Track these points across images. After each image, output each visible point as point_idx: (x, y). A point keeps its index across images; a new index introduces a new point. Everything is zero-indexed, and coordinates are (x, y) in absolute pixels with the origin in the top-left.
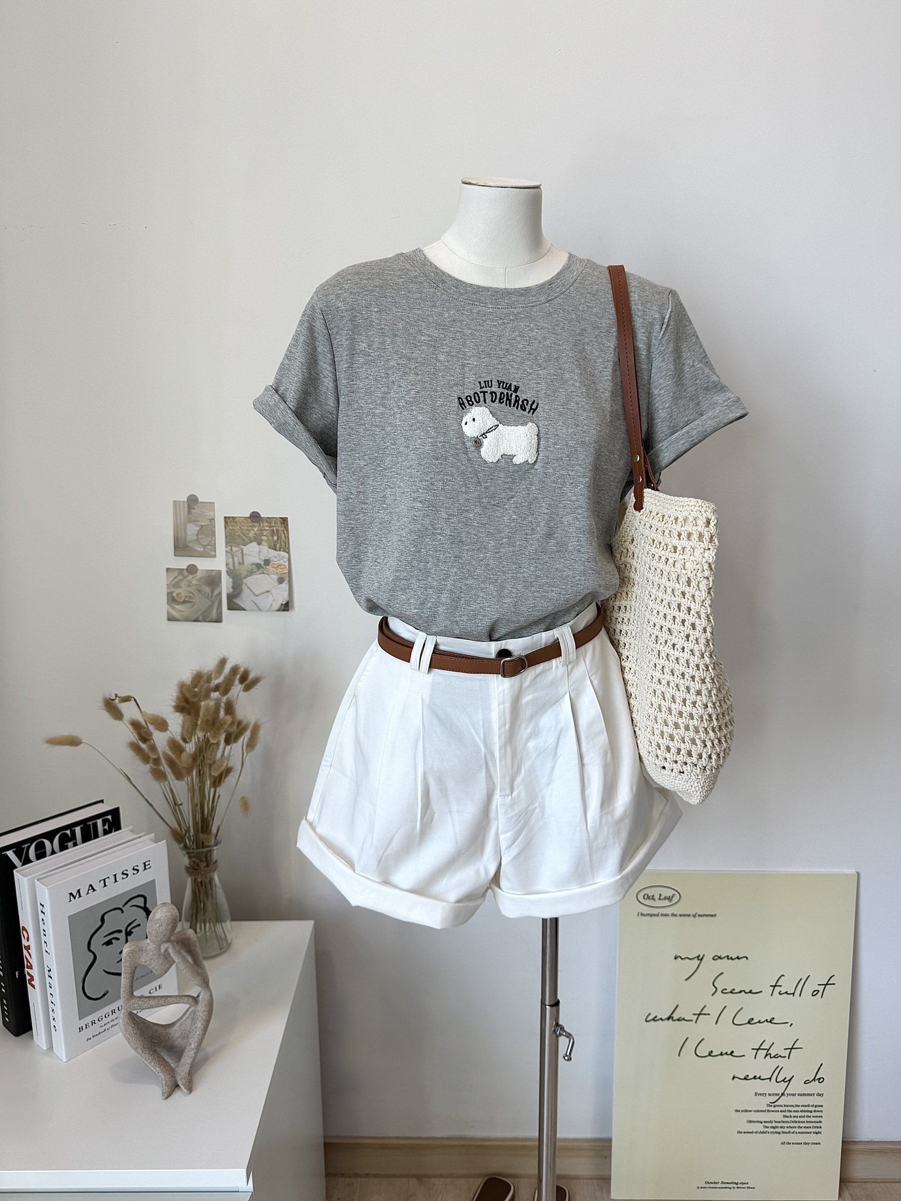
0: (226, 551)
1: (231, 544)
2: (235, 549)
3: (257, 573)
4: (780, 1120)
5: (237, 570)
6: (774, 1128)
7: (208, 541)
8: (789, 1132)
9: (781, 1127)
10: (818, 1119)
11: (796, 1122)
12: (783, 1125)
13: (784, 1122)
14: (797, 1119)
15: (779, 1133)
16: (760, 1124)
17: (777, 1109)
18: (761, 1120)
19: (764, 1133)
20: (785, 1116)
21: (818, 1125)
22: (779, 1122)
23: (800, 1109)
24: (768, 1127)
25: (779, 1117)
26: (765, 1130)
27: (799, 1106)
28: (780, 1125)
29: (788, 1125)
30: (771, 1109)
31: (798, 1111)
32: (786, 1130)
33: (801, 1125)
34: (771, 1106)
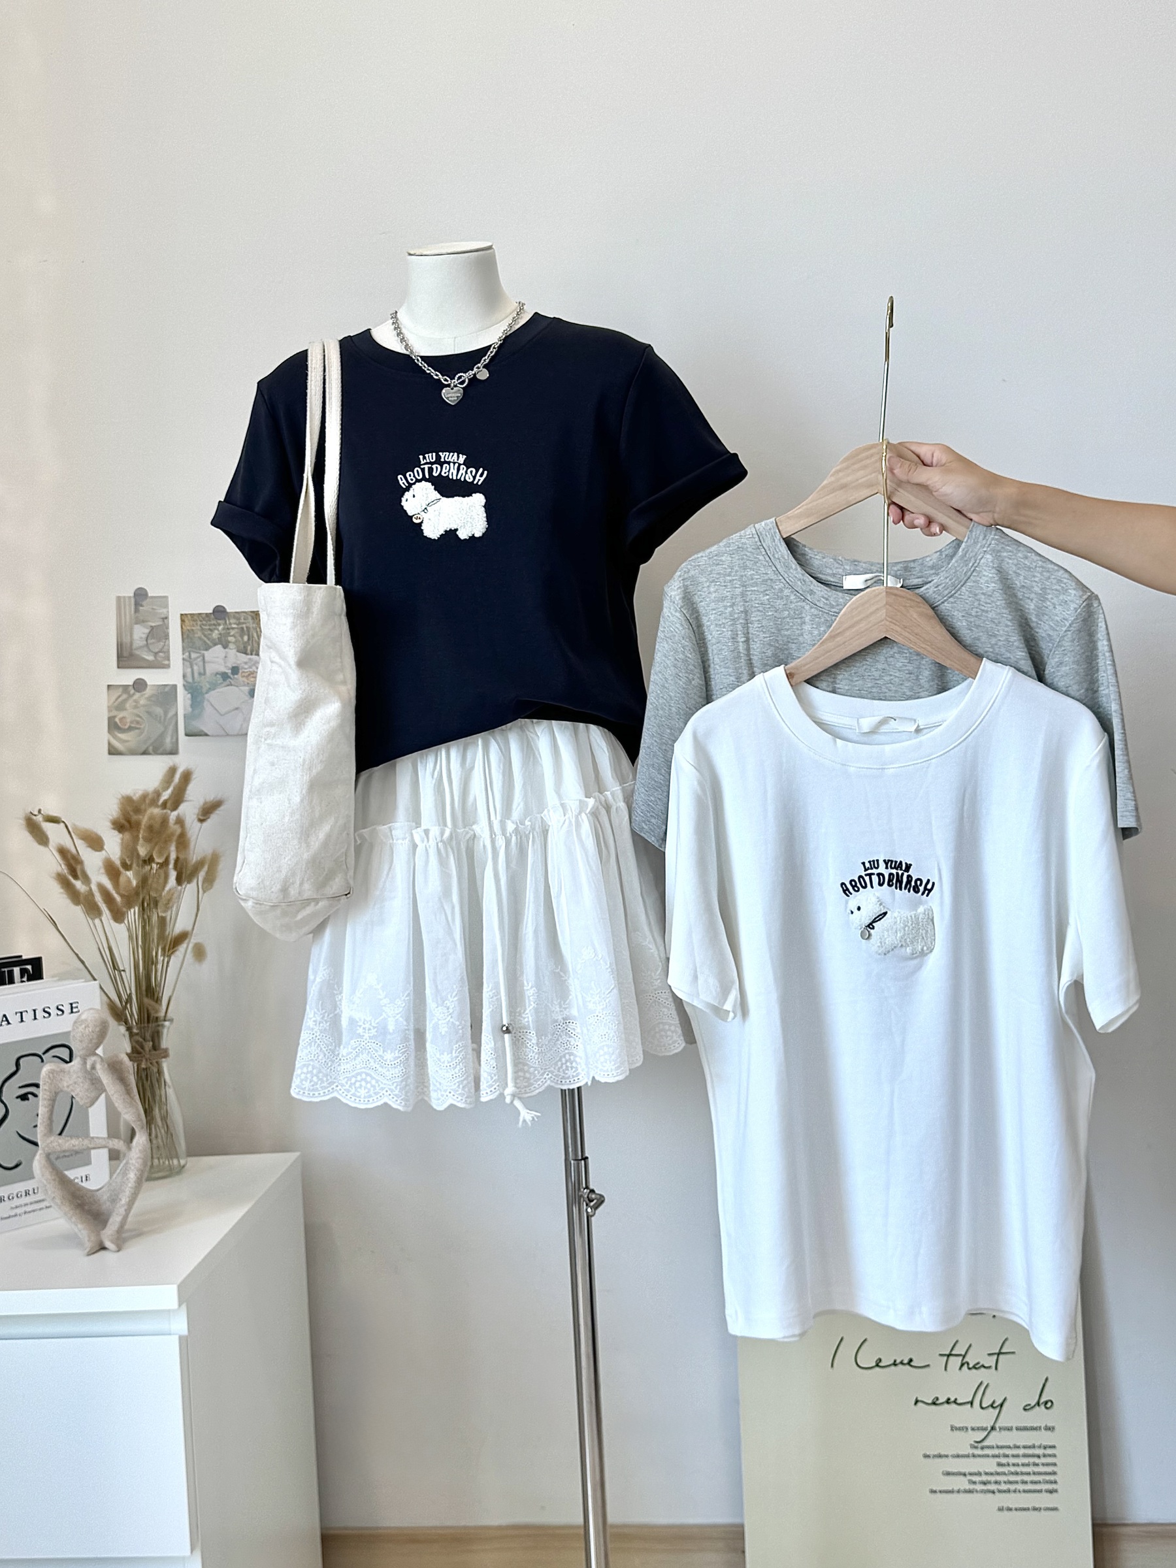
0: (183, 659)
1: (190, 649)
2: (194, 655)
3: (223, 685)
4: (992, 1471)
5: (199, 682)
6: (985, 1483)
7: (160, 647)
8: (1009, 1491)
9: (996, 1482)
10: (1049, 1469)
11: (1017, 1474)
12: (998, 1478)
13: (998, 1474)
14: (1019, 1469)
15: (993, 1492)
16: (962, 1478)
17: (986, 1452)
18: (963, 1470)
19: (970, 1491)
20: (999, 1465)
21: (1052, 1478)
22: (992, 1474)
23: (1021, 1452)
24: (974, 1483)
25: (990, 1465)
26: (972, 1487)
27: (1018, 1447)
28: (992, 1478)
29: (1004, 1478)
30: (977, 1452)
31: (1017, 1456)
32: (1004, 1487)
33: (1026, 1478)
34: (976, 1448)
